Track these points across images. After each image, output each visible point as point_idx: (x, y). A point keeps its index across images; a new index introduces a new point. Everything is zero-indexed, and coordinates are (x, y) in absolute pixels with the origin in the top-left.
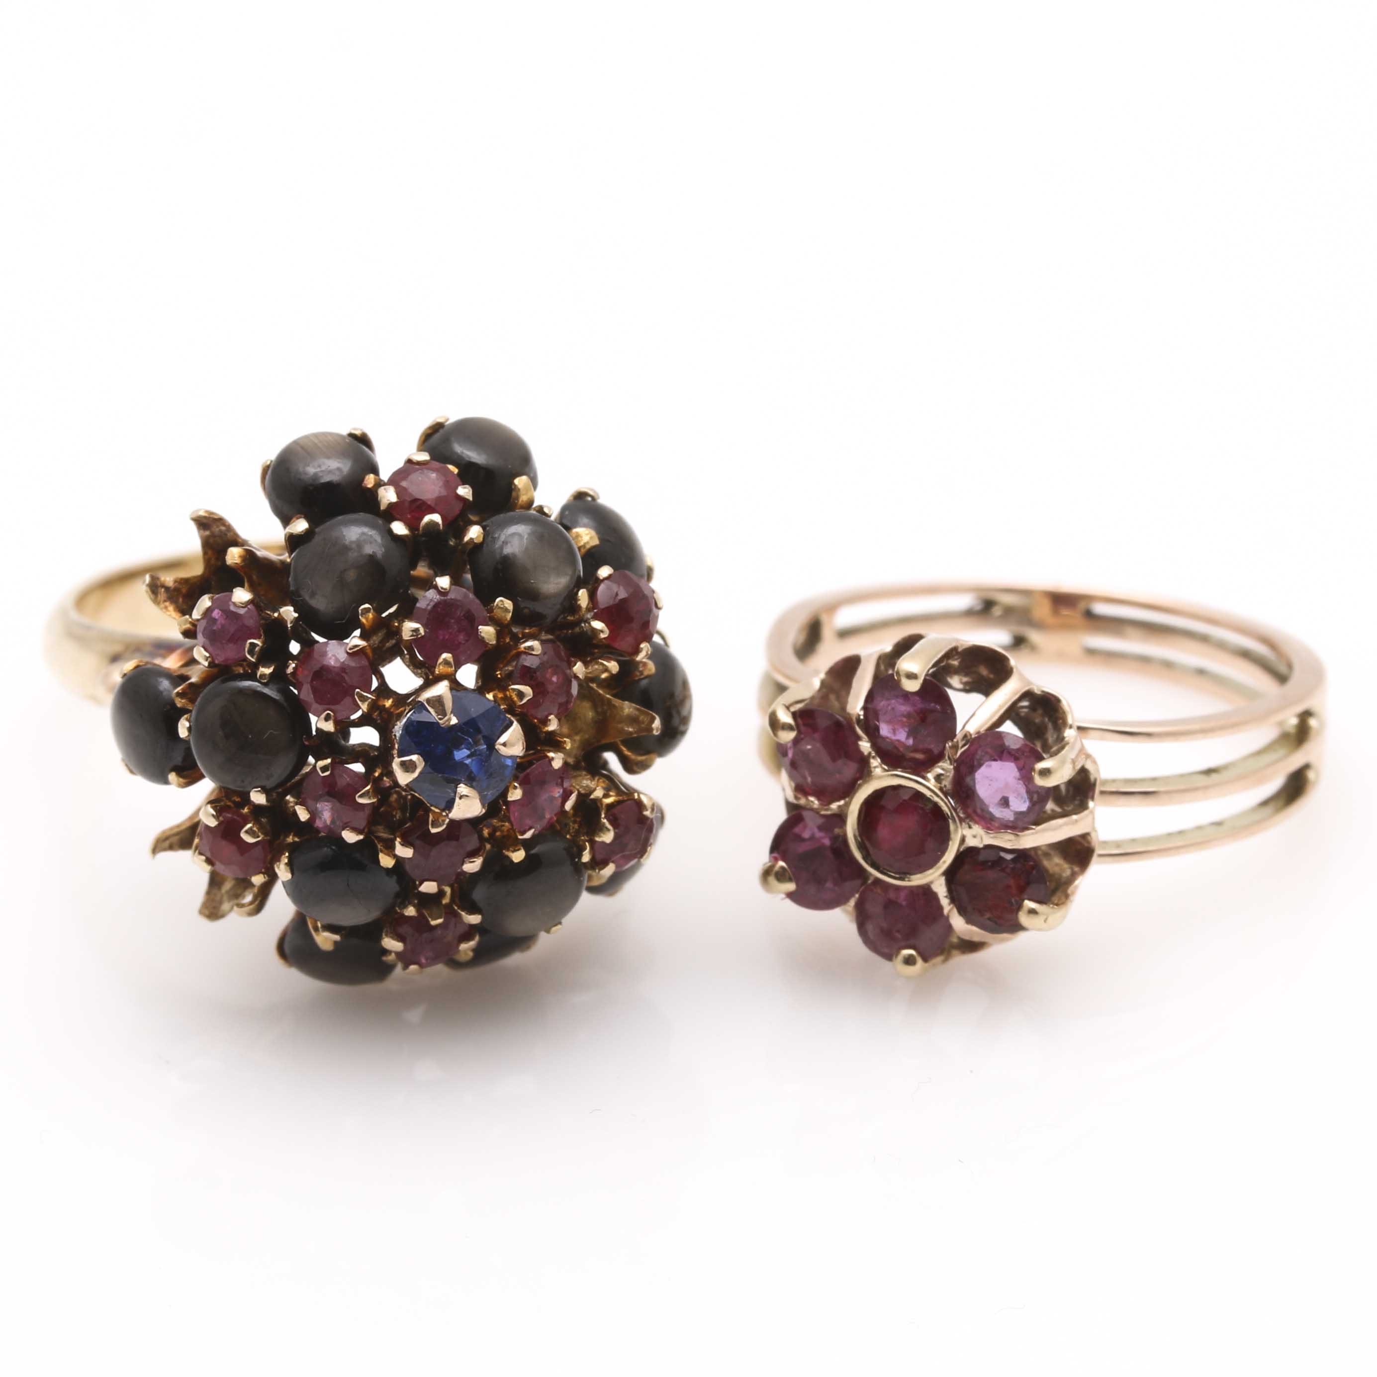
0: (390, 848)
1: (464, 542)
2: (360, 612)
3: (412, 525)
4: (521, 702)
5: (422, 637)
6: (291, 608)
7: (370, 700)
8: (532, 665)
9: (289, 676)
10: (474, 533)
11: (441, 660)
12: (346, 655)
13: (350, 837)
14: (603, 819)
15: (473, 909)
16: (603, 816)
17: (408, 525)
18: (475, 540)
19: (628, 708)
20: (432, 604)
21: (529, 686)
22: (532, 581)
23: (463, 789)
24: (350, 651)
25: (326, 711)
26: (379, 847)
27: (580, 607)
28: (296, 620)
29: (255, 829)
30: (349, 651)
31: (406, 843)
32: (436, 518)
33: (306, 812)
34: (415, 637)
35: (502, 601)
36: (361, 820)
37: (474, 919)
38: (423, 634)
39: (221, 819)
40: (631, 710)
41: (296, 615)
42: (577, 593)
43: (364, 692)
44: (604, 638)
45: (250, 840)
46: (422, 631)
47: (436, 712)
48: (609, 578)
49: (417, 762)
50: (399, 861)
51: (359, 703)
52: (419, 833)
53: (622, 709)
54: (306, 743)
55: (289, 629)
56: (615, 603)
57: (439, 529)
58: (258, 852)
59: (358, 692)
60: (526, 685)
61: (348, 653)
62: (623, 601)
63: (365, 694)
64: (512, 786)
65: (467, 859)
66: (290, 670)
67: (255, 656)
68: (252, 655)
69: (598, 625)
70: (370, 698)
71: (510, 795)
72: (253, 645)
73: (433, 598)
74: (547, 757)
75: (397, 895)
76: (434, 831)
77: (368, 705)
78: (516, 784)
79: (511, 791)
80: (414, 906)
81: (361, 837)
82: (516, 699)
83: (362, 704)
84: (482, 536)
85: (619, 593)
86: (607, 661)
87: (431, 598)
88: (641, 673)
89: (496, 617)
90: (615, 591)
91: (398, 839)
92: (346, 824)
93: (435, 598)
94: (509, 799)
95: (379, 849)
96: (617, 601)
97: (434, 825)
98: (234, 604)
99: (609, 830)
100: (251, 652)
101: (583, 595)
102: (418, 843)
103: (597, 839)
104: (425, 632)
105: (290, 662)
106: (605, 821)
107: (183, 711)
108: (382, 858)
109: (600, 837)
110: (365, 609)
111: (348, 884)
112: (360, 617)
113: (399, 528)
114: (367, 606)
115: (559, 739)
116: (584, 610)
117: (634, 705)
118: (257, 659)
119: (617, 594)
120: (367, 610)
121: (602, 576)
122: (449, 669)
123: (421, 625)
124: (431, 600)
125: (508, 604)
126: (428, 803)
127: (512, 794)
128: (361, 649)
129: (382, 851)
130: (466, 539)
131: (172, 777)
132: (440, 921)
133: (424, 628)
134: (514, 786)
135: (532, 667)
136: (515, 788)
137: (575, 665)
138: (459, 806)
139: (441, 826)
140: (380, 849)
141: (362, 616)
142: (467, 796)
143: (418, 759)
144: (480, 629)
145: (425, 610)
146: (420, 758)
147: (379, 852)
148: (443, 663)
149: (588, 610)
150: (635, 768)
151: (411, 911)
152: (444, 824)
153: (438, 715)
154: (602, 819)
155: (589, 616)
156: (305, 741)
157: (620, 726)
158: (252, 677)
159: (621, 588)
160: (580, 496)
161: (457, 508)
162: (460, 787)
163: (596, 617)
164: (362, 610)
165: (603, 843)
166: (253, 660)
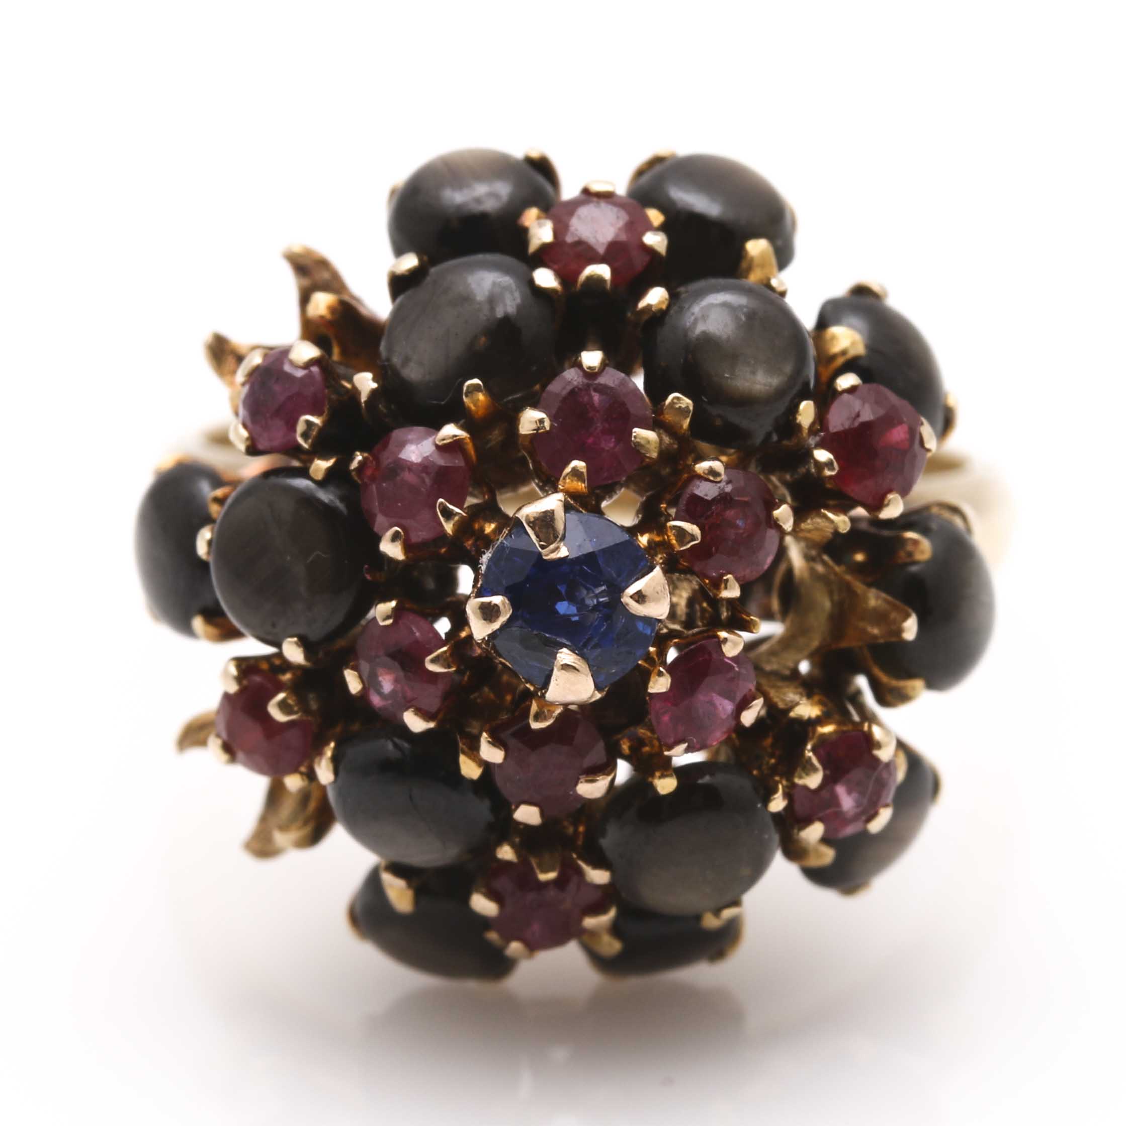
0: (473, 749)
1: (638, 309)
2: (465, 389)
3: (567, 277)
4: (681, 547)
5: (547, 432)
6: (368, 376)
7: (456, 518)
8: (706, 495)
9: (354, 473)
10: (656, 297)
11: (568, 470)
12: (433, 448)
13: (415, 723)
14: (809, 751)
15: (599, 863)
16: (809, 747)
17: (560, 275)
18: (653, 307)
19: (874, 599)
20: (569, 388)
21: (698, 525)
22: (727, 375)
23: (565, 656)
24: (440, 443)
25: (392, 526)
26: (460, 745)
27: (799, 427)
28: (373, 393)
29: (290, 702)
30: (437, 443)
31: (496, 742)
32: (603, 271)
33: (358, 680)
34: (535, 432)
35: (678, 398)
36: (432, 697)
37: (599, 876)
38: (548, 429)
39: (245, 682)
40: (879, 602)
41: (375, 385)
42: (797, 406)
43: (450, 503)
44: (831, 477)
45: (279, 716)
46: (547, 425)
47: (537, 536)
48: (852, 390)
49: (501, 607)
50: (487, 767)
51: (442, 519)
52: (516, 728)
53: (866, 599)
54: (368, 577)
55: (363, 405)
56: (852, 427)
57: (604, 288)
58: (294, 738)
59: (441, 503)
60: (693, 523)
61: (437, 447)
62: (866, 426)
63: (451, 507)
64: (656, 671)
65: (584, 776)
66: (354, 465)
67: (310, 441)
68: (306, 439)
69: (822, 455)
70: (457, 514)
71: (651, 684)
72: (309, 424)
73: (572, 380)
74: (718, 637)
75: (491, 827)
76: (535, 725)
77: (454, 525)
78: (661, 669)
79: (654, 678)
80: (513, 846)
81: (432, 725)
82: (674, 542)
83: (446, 522)
84: (666, 303)
85: (861, 413)
86: (834, 514)
87: (570, 380)
88: (910, 554)
89: (667, 421)
90: (857, 410)
91: (485, 735)
92: (410, 701)
93: (576, 381)
94: (650, 691)
95: (460, 749)
96: (856, 424)
97: (537, 718)
98: (291, 363)
99: (815, 770)
100: (305, 435)
101: (806, 412)
102: (513, 742)
103: (797, 781)
104: (552, 426)
105: (358, 453)
106: (811, 754)
107: (207, 520)
108: (465, 762)
109: (801, 777)
110: (472, 385)
111: (411, 797)
112: (464, 397)
113: (545, 278)
114: (476, 381)
115: (745, 617)
116: (805, 432)
117: (884, 595)
118: (313, 445)
119: (858, 415)
120: (476, 388)
121: (840, 386)
122: (580, 484)
123: (546, 414)
124: (570, 382)
125: (686, 402)
126: (523, 678)
127: (654, 683)
128: (458, 439)
129: (464, 753)
130: (642, 304)
131: (198, 623)
132: (552, 875)
133: (551, 420)
134: (659, 670)
135: (706, 498)
136: (660, 674)
137: (779, 507)
138: (556, 680)
139: (545, 719)
140: (462, 748)
141: (467, 396)
142: (574, 668)
143: (503, 603)
144: (635, 432)
145: (557, 395)
146: (507, 602)
147: (460, 752)
148: (571, 473)
149: (812, 431)
150: (889, 698)
151: (506, 853)
152: (551, 717)
153: (541, 541)
154: (806, 752)
155: (812, 441)
156: (367, 573)
157: (861, 624)
158: (304, 472)
159: (867, 406)
160: (861, 291)
161: (640, 261)
162: (561, 652)
163: (821, 445)
164: (468, 387)
165: (805, 788)
166: (306, 446)
